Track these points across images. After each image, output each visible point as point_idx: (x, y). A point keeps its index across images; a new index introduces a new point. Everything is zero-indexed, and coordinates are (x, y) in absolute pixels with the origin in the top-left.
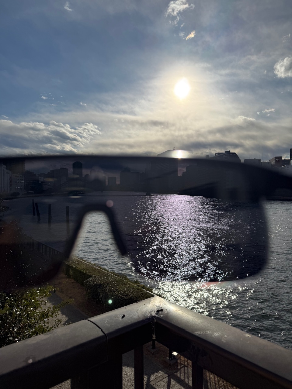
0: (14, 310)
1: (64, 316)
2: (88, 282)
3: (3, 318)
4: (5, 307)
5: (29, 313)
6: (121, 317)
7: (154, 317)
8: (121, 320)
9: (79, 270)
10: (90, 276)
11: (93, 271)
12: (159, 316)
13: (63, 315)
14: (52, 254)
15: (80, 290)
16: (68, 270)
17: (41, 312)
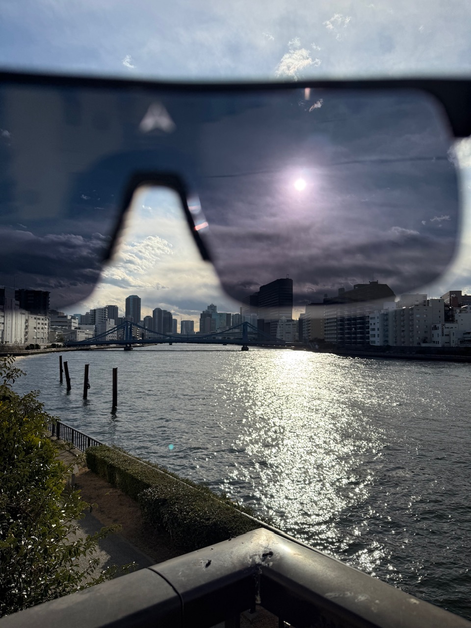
0: (23, 543)
1: (104, 553)
2: (144, 495)
3: (4, 556)
4: (7, 536)
5: (48, 547)
6: (205, 564)
7: (259, 565)
8: (204, 569)
9: (130, 475)
10: (148, 486)
11: (153, 476)
12: (267, 564)
13: (101, 551)
14: (87, 446)
15: (130, 508)
16: (113, 474)
17: (67, 547)
